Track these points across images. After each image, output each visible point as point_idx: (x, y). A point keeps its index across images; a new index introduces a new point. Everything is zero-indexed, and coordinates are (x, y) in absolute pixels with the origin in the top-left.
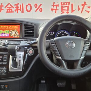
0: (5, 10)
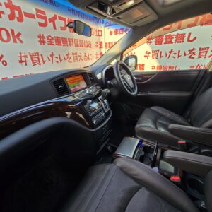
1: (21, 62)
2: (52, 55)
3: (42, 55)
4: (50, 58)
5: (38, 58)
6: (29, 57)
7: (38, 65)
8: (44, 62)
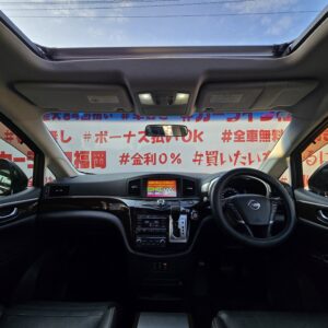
0: (132, 161)
1: (195, 161)
2: (237, 155)
3: (221, 154)
4: (234, 158)
5: (216, 158)
6: (205, 156)
7: (213, 165)
8: (222, 162)
